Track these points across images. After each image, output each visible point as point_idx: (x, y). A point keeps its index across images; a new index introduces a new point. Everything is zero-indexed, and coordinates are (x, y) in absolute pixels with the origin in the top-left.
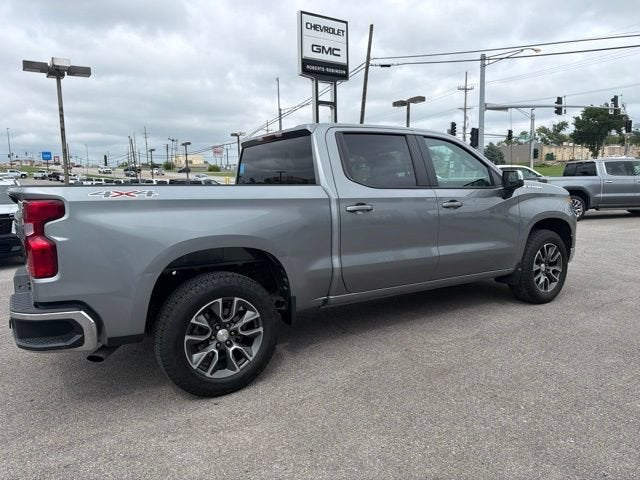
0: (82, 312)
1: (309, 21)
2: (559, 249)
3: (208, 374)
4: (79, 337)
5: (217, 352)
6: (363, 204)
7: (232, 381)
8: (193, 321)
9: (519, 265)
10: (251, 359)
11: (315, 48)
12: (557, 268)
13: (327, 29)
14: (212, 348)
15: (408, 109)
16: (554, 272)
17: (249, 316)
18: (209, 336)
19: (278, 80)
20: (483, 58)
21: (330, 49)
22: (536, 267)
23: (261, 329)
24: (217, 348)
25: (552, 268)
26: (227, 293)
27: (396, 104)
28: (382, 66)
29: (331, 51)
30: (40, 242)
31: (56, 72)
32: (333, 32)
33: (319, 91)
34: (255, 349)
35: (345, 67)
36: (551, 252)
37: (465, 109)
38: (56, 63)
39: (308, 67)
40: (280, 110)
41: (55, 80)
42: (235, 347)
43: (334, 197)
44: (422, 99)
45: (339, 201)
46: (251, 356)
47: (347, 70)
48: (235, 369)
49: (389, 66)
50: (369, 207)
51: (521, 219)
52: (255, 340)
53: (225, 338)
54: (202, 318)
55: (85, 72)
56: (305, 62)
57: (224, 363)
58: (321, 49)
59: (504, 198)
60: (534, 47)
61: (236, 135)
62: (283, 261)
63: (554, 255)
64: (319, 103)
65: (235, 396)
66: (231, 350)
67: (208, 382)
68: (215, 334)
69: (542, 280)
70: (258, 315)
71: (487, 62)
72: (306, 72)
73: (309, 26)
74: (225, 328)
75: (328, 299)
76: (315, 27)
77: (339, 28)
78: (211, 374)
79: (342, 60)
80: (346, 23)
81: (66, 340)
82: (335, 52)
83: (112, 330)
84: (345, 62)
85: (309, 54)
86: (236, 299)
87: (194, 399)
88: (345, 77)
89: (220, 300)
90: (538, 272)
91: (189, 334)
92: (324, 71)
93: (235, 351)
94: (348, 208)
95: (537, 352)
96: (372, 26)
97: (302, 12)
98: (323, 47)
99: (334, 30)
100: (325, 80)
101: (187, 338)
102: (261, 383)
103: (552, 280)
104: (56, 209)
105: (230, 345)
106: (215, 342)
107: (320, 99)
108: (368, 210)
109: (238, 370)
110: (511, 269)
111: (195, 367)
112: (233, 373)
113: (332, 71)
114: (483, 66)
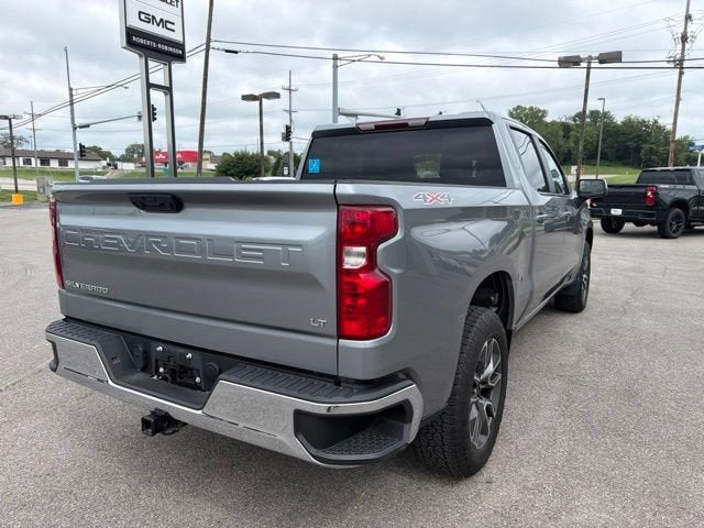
0: (415, 385)
3: (477, 445)
5: (478, 414)
8: (474, 376)
10: (495, 415)
11: (143, 16)
15: (261, 104)
19: (66, 50)
20: (335, 58)
21: (161, 20)
23: (500, 377)
27: (245, 98)
28: (227, 51)
29: (163, 23)
33: (150, 71)
35: (181, 46)
37: (290, 112)
39: (134, 38)
42: (486, 402)
44: (277, 95)
46: (495, 411)
47: (183, 49)
48: (487, 432)
49: (236, 52)
52: (492, 390)
56: (131, 34)
58: (151, 19)
60: (381, 55)
61: (6, 118)
64: (150, 86)
70: (500, 359)
71: (339, 63)
72: (131, 44)
79: (177, 37)
82: (169, 25)
84: (181, 40)
85: (135, 23)
86: (493, 340)
88: (181, 58)
89: (485, 344)
92: (153, 47)
93: (487, 408)
94: (537, 217)
98: (153, 17)
100: (157, 59)
107: (151, 81)
110: (573, 280)
112: (486, 438)
113: (166, 48)
114: (335, 67)
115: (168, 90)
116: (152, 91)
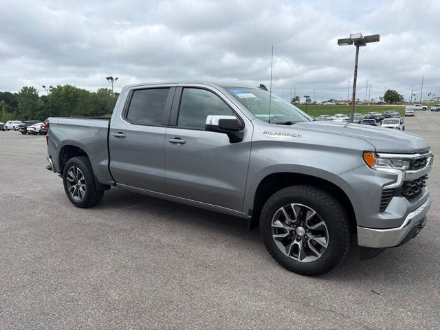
0: (50, 160)
5: (75, 188)
6: (121, 133)
8: (68, 172)
9: (251, 212)
12: (322, 241)
16: (318, 247)
22: (276, 224)
45: (111, 130)
50: (124, 136)
51: (249, 166)
59: (230, 142)
62: (90, 157)
63: (314, 220)
66: (79, 189)
68: (77, 181)
94: (114, 135)
106: (77, 184)
109: (80, 199)
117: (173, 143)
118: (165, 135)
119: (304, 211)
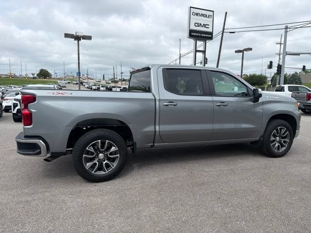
0: (41, 141)
1: (194, 11)
2: (288, 130)
3: (93, 172)
4: (39, 151)
5: (98, 163)
6: (173, 102)
7: (104, 177)
8: (87, 149)
9: (262, 137)
10: (113, 168)
11: (196, 25)
12: (286, 140)
13: (203, 15)
14: (96, 161)
15: (243, 54)
16: (284, 142)
17: (113, 149)
18: (94, 156)
19: (180, 40)
20: (286, 28)
21: (204, 24)
22: (272, 138)
23: (118, 155)
24: (98, 161)
25: (283, 140)
26: (103, 138)
27: (236, 52)
28: (230, 33)
29: (204, 26)
30: (26, 111)
31: (78, 38)
32: (206, 16)
33: (197, 46)
34: (115, 164)
35: (211, 34)
36: (283, 131)
37: (280, 54)
38: (77, 34)
39: (192, 34)
40: (180, 54)
41: (77, 41)
42: (106, 162)
43: (157, 98)
44: (251, 49)
45: (159, 100)
46: (113, 166)
47: (212, 35)
48: (105, 172)
49: (234, 33)
50: (176, 104)
52: (116, 160)
53: (102, 158)
54: (92, 148)
55: (89, 38)
56: (191, 31)
57: (100, 168)
58: (199, 25)
59: (254, 102)
62: (131, 126)
63: (284, 133)
64: (196, 51)
65: (105, 183)
66: (104, 163)
67: (92, 175)
68: (98, 155)
69: (277, 145)
70: (117, 149)
71: (288, 30)
72: (191, 36)
73: (194, 14)
74: (102, 153)
75: (154, 145)
76: (197, 14)
77: (209, 14)
78: (95, 172)
79: (210, 30)
80: (213, 11)
81: (33, 151)
82: (207, 26)
83: (53, 149)
84: (211, 31)
85: (193, 27)
86: (107, 141)
87: (87, 182)
88: (211, 38)
89: (100, 141)
90: (274, 141)
91: (85, 154)
92: (200, 35)
93: (106, 164)
94: (164, 104)
95: (256, 180)
96: (226, 13)
97: (191, 7)
98: (201, 24)
99: (206, 15)
100: (200, 40)
101: (84, 156)
102: (118, 179)
103: (282, 146)
104: (33, 98)
105: (104, 161)
106: (98, 159)
107: (197, 49)
108: (175, 105)
109: (107, 172)
110: (257, 139)
111: (87, 168)
112: (104, 173)
113: (205, 35)
114: (286, 32)
115: (204, 52)
116: (197, 53)
117: (219, 105)
118: (213, 101)
119: (281, 129)
